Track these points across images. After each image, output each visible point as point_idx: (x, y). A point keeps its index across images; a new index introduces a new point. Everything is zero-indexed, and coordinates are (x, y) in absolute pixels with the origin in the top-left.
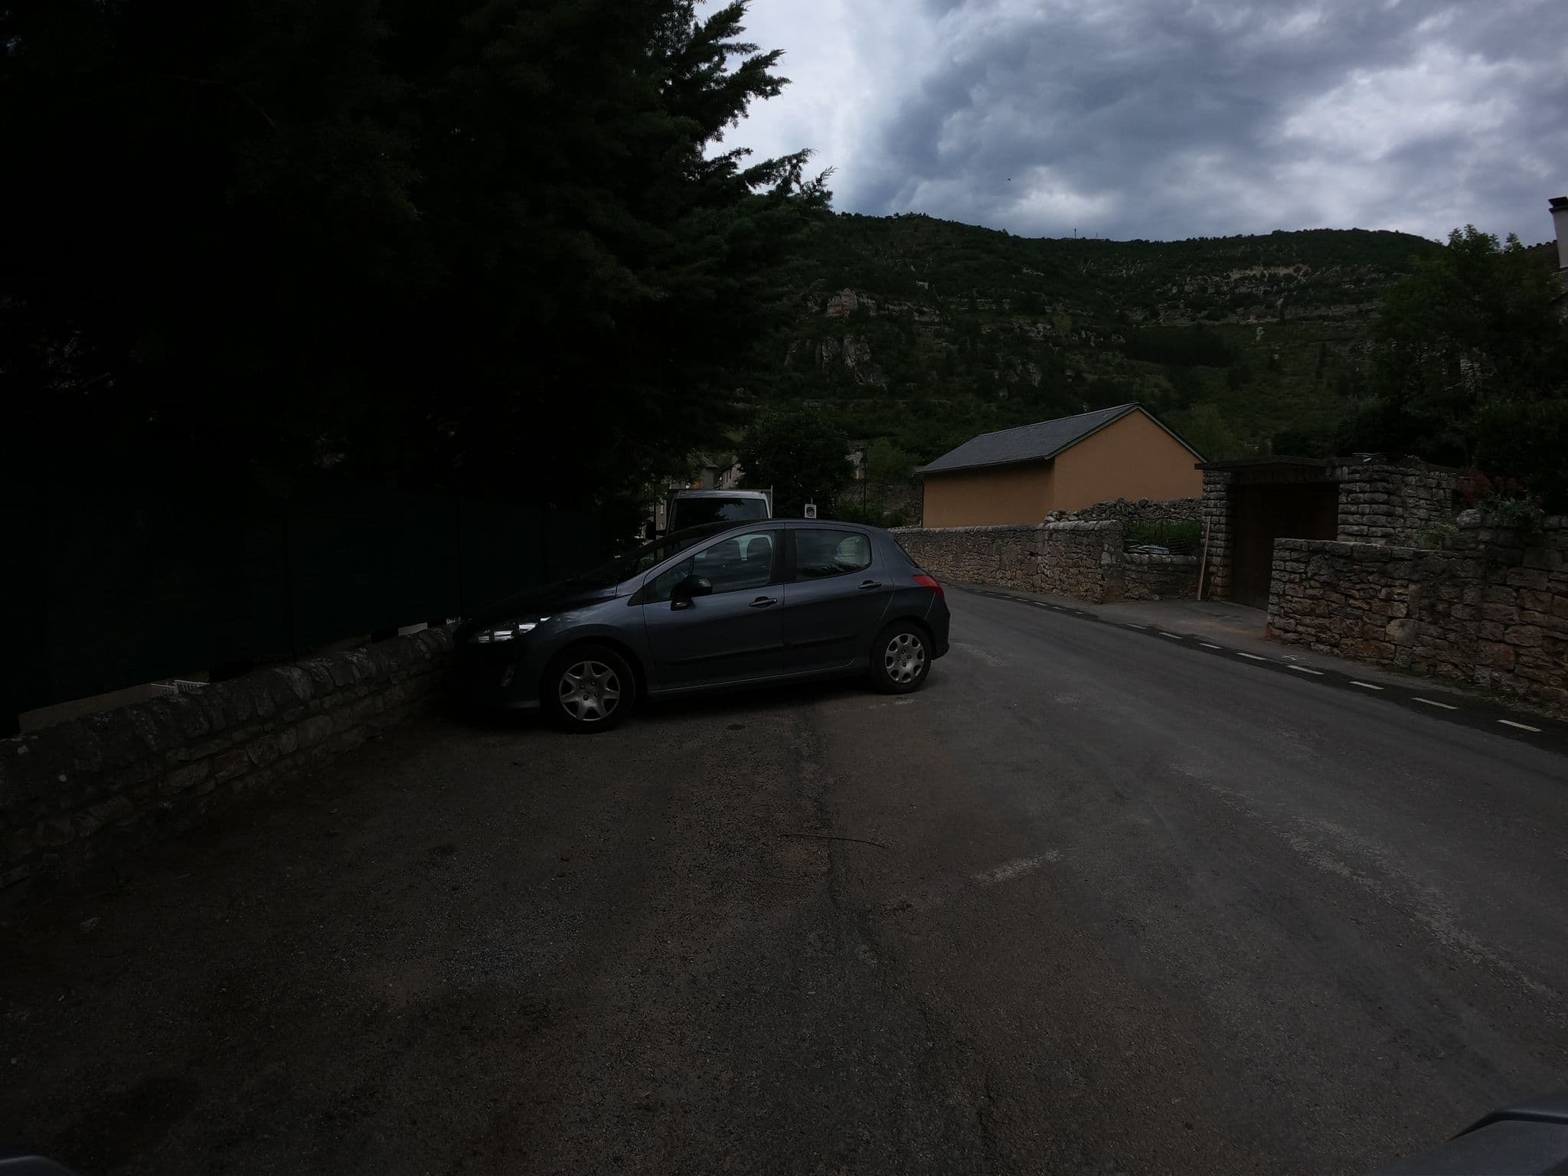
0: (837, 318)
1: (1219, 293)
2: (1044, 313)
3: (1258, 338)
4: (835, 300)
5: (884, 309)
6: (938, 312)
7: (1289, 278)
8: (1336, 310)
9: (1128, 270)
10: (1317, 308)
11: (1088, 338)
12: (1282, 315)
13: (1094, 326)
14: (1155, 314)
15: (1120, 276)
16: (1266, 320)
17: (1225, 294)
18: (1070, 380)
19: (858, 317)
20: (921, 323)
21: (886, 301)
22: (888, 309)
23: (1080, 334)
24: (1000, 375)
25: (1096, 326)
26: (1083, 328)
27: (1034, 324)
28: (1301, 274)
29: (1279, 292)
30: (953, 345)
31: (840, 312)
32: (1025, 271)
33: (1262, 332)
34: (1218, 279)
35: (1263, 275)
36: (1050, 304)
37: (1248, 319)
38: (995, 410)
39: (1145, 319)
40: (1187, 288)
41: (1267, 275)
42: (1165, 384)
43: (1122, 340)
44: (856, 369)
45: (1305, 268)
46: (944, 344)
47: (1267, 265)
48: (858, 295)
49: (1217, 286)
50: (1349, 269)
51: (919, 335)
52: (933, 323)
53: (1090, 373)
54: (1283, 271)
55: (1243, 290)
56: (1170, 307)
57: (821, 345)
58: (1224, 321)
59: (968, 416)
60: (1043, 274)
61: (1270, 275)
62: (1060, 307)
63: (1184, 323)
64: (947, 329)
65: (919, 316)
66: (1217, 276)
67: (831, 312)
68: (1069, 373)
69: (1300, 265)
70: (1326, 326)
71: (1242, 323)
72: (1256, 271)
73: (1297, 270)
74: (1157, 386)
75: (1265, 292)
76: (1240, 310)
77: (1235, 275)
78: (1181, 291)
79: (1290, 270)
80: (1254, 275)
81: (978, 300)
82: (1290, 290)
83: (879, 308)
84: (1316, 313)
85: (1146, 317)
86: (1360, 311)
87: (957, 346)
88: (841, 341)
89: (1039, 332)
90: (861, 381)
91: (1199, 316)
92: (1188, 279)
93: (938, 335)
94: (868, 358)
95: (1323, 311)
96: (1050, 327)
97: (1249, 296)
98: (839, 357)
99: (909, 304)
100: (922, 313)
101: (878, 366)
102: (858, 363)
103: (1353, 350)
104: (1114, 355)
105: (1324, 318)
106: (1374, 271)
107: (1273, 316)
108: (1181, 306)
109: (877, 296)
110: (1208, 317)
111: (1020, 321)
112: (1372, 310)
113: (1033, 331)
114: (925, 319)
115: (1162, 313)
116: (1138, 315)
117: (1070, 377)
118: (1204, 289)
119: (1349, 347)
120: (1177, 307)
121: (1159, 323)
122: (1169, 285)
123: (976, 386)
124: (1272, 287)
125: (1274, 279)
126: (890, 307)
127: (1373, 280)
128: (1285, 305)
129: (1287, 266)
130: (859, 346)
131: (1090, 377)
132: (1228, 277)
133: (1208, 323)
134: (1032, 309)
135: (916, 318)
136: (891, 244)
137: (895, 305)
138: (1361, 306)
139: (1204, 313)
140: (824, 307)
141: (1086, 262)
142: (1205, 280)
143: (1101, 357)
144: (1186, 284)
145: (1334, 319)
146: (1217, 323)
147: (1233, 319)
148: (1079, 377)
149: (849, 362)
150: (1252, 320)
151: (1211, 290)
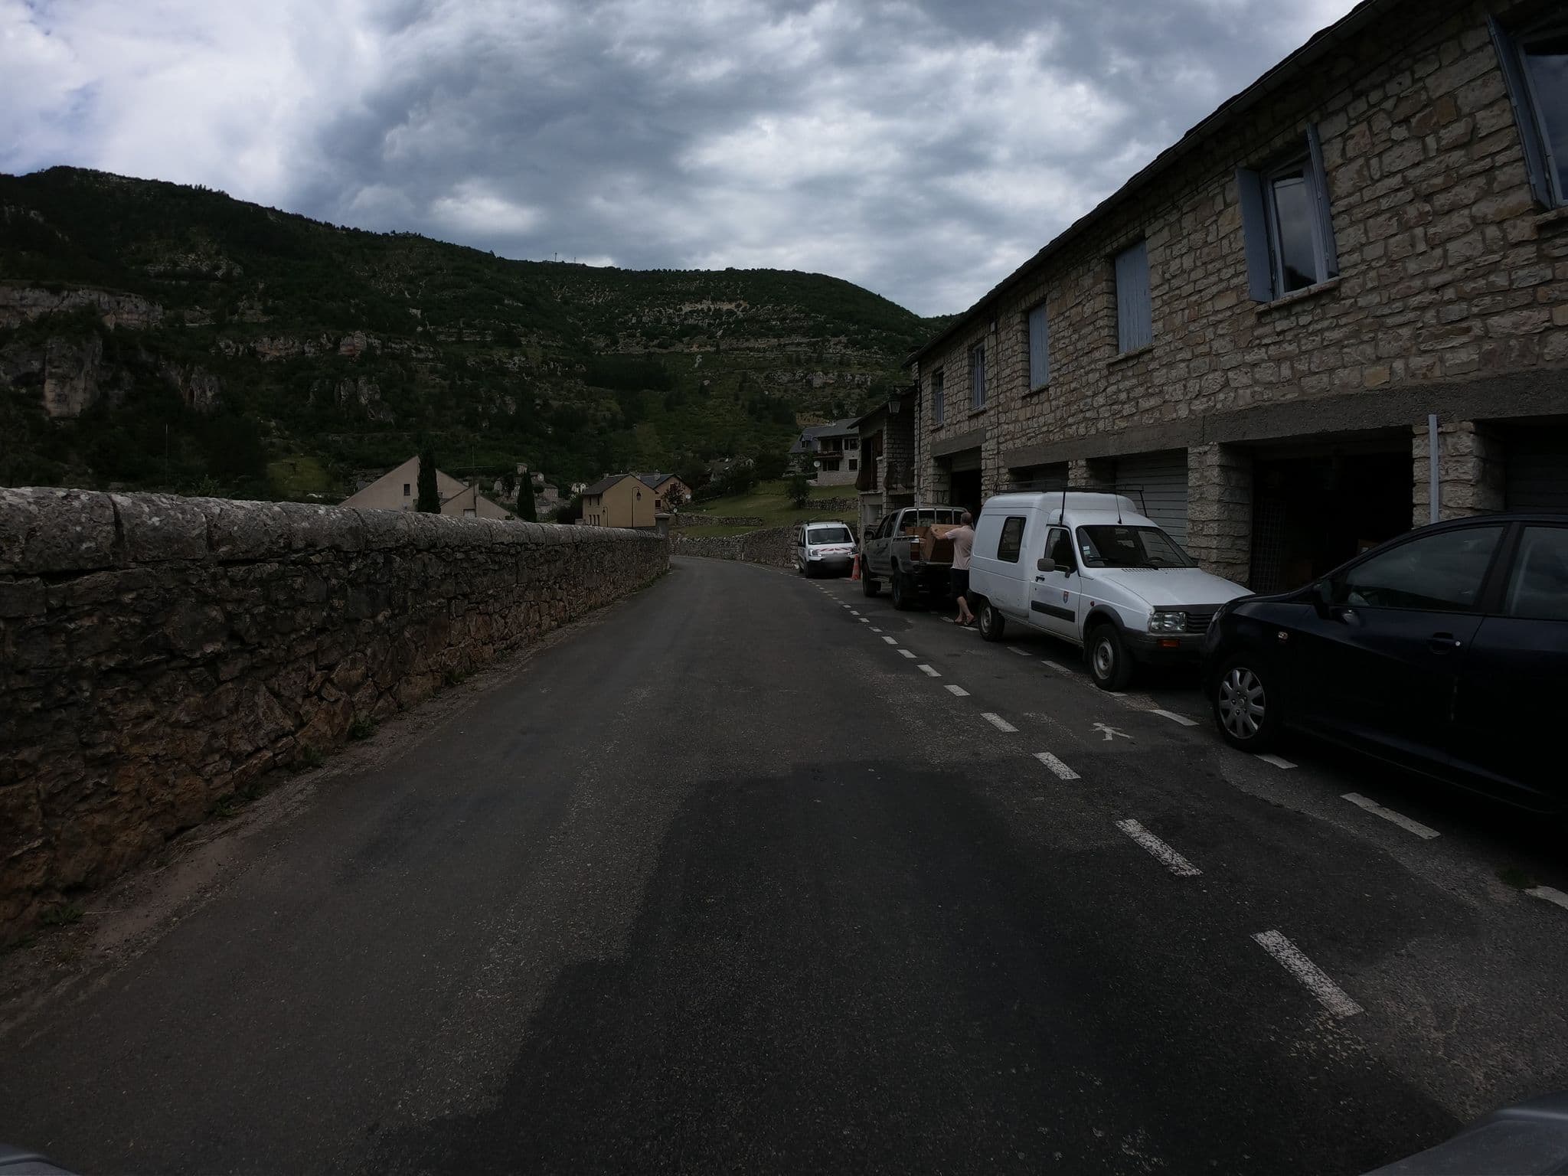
0: (349, 356)
1: (671, 324)
2: (519, 345)
3: (696, 365)
4: (348, 340)
5: (388, 348)
6: (432, 349)
7: (730, 313)
8: (761, 343)
9: (598, 298)
10: (747, 340)
11: (556, 368)
12: (718, 346)
13: (561, 358)
14: (615, 342)
15: (589, 305)
16: (706, 349)
17: (675, 324)
18: (538, 407)
19: (368, 355)
20: (418, 360)
21: (389, 340)
22: (391, 347)
23: (549, 365)
24: (483, 409)
25: (564, 358)
26: (552, 359)
27: (511, 356)
28: (740, 309)
29: (720, 325)
30: (445, 380)
31: (351, 350)
32: (506, 301)
33: (701, 360)
34: (671, 311)
35: (709, 309)
36: (526, 336)
37: (692, 347)
38: (480, 440)
39: (607, 346)
40: (644, 319)
41: (713, 309)
42: (615, 406)
43: (584, 368)
44: (369, 406)
45: (744, 304)
46: (438, 380)
47: (714, 300)
48: (367, 337)
49: (670, 317)
50: (778, 308)
51: (417, 371)
52: (427, 359)
53: (555, 399)
54: (726, 306)
55: (691, 321)
56: (629, 336)
57: (340, 384)
58: (672, 349)
59: (458, 446)
60: (521, 305)
61: (715, 309)
62: (534, 339)
63: (639, 350)
64: (440, 366)
65: (416, 354)
66: (671, 308)
67: (343, 350)
68: (538, 402)
69: (741, 302)
70: (752, 356)
71: (686, 351)
72: (705, 305)
73: (738, 306)
74: (609, 409)
75: (709, 325)
76: (686, 340)
77: (687, 308)
78: (639, 321)
79: (732, 306)
80: (702, 310)
81: (464, 331)
82: (729, 324)
83: (384, 346)
84: (746, 344)
85: (607, 344)
86: (779, 345)
87: (448, 382)
88: (356, 381)
89: (515, 364)
90: (373, 416)
91: (651, 344)
92: (647, 310)
93: (433, 371)
94: (378, 397)
95: (752, 344)
96: (524, 359)
97: (695, 327)
98: (354, 396)
99: (408, 342)
100: (419, 351)
101: (387, 404)
102: (371, 401)
103: (767, 377)
104: (576, 383)
105: (751, 349)
106: (797, 312)
107: (712, 346)
108: (638, 335)
109: (382, 335)
110: (659, 346)
111: (499, 354)
112: (789, 344)
113: (510, 363)
114: (421, 356)
115: (621, 341)
116: (601, 342)
117: (538, 405)
118: (658, 320)
119: (765, 374)
120: (634, 336)
121: (618, 351)
122: (630, 315)
123: (464, 418)
124: (715, 320)
125: (718, 311)
126: (393, 346)
127: (796, 319)
128: (722, 337)
129: (730, 301)
130: (370, 386)
131: (555, 404)
132: (681, 309)
133: (658, 350)
134: (510, 341)
135: (414, 355)
136: (388, 266)
137: (397, 344)
138: (782, 340)
139: (656, 342)
140: (337, 345)
141: (562, 287)
142: (660, 312)
143: (565, 385)
144: (644, 315)
145: (758, 350)
146: (664, 351)
147: (679, 347)
148: (546, 405)
149: (363, 400)
150: (695, 349)
151: (664, 321)
